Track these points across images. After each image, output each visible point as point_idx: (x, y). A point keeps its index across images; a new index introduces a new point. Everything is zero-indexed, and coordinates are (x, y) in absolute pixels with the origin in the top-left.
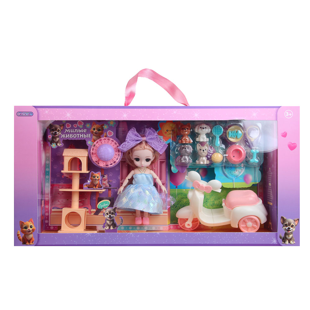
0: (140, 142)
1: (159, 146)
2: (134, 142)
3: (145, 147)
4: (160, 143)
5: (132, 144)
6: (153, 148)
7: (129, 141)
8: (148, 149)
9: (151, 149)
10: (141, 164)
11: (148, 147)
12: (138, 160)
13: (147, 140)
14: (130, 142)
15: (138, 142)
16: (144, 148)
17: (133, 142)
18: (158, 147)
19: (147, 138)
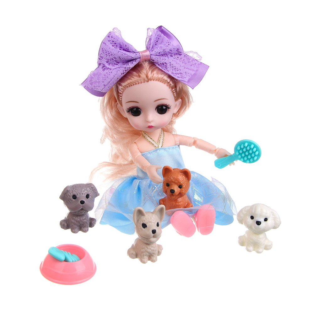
0: (135, 63)
1: (186, 70)
2: (119, 65)
3: (150, 75)
4: (187, 62)
5: (114, 72)
6: (170, 77)
7: (107, 65)
8: (159, 80)
9: (166, 78)
10: (148, 122)
11: (157, 73)
12: (136, 111)
13: (154, 57)
14: (110, 67)
15: (131, 65)
16: (148, 80)
17: (116, 66)
18: (184, 75)
19: (153, 53)
